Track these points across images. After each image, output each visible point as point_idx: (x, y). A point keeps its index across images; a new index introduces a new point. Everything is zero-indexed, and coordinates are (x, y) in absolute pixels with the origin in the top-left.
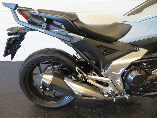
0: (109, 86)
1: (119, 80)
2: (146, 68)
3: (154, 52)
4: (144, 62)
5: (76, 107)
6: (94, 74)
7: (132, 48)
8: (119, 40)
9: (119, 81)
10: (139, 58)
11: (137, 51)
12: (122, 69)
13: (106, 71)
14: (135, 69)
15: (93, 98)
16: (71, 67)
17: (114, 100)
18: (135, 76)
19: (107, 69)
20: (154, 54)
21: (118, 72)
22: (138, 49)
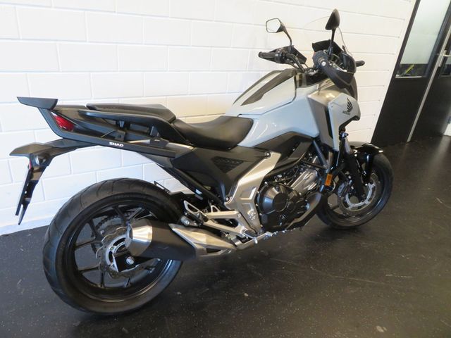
0: (239, 224)
1: (252, 210)
2: (283, 182)
3: (289, 156)
4: (279, 174)
5: (179, 293)
6: (214, 208)
7: (261, 154)
8: (240, 144)
9: (251, 212)
10: (273, 167)
11: (267, 157)
12: (254, 191)
13: (231, 199)
14: (271, 186)
15: (220, 253)
16: (165, 207)
17: (256, 242)
18: (273, 197)
19: (232, 195)
20: (289, 159)
21: (249, 196)
22: (268, 154)
